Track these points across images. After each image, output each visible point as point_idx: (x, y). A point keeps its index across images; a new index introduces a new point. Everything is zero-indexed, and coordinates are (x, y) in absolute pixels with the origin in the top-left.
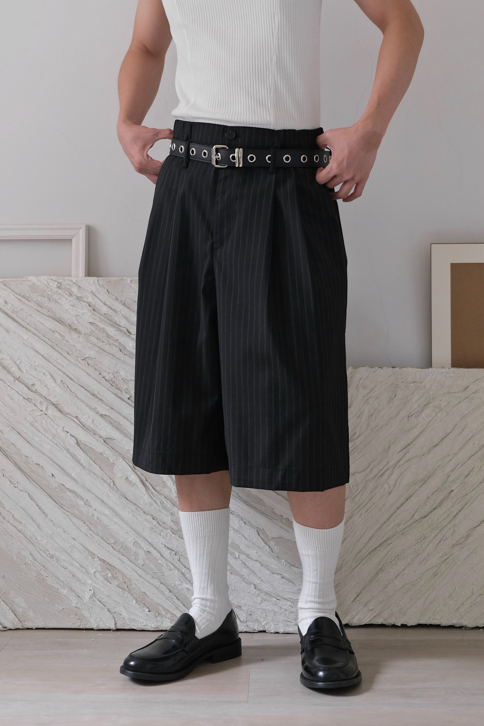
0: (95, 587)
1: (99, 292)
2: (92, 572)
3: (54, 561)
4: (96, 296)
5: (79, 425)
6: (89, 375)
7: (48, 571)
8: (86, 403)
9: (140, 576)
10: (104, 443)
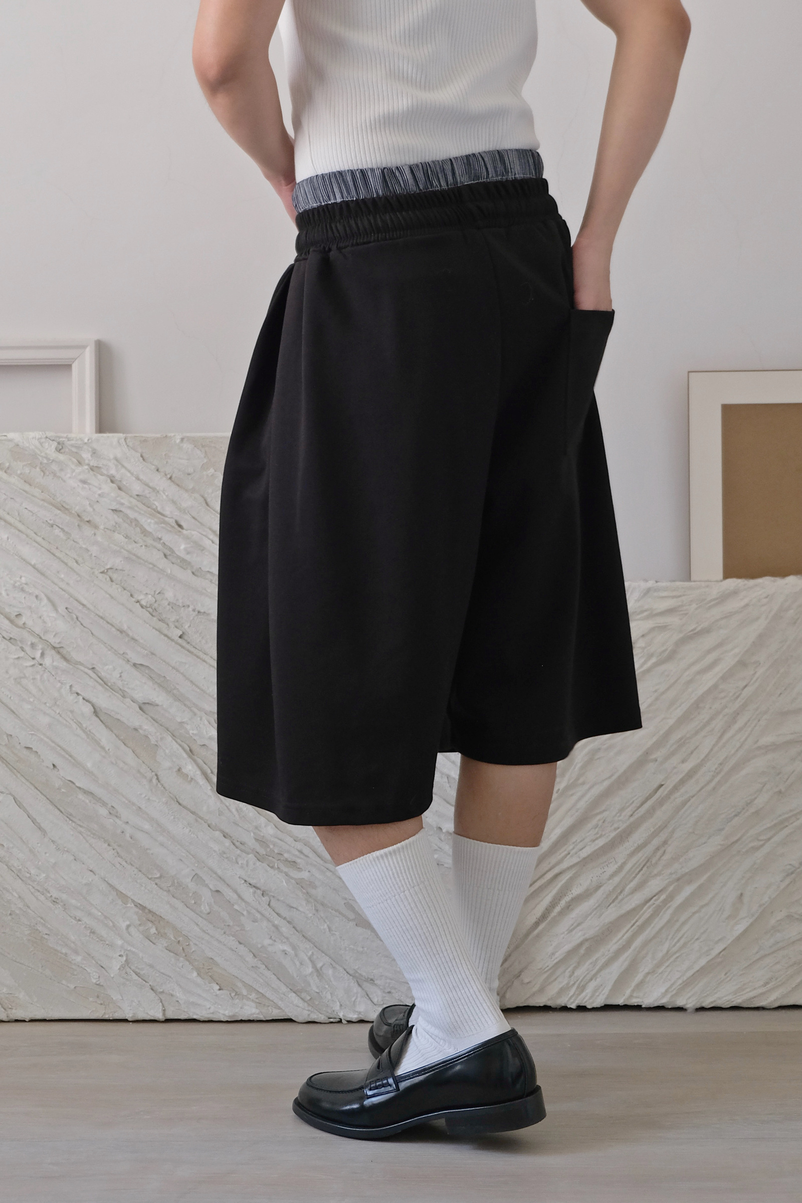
0: (130, 950)
1: (127, 458)
2: (124, 925)
3: (59, 908)
4: (123, 466)
5: (97, 682)
6: (112, 597)
7: (49, 926)
8: (110, 646)
9: (204, 931)
10: (140, 711)
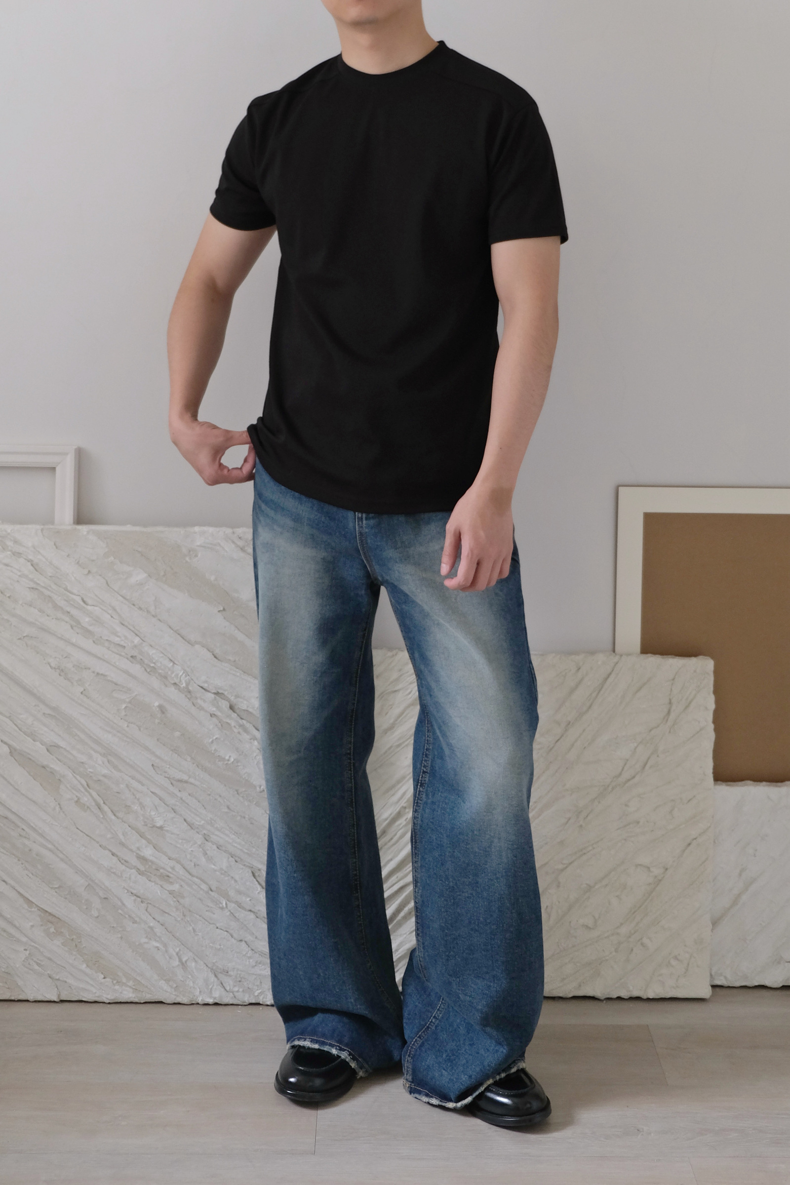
0: (33, 946)
1: (43, 546)
2: (29, 926)
4: (40, 553)
9: (93, 931)
10: (48, 753)
